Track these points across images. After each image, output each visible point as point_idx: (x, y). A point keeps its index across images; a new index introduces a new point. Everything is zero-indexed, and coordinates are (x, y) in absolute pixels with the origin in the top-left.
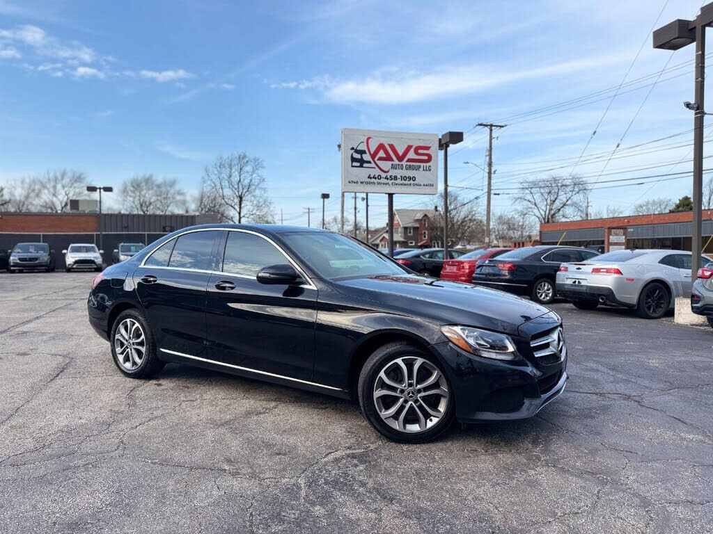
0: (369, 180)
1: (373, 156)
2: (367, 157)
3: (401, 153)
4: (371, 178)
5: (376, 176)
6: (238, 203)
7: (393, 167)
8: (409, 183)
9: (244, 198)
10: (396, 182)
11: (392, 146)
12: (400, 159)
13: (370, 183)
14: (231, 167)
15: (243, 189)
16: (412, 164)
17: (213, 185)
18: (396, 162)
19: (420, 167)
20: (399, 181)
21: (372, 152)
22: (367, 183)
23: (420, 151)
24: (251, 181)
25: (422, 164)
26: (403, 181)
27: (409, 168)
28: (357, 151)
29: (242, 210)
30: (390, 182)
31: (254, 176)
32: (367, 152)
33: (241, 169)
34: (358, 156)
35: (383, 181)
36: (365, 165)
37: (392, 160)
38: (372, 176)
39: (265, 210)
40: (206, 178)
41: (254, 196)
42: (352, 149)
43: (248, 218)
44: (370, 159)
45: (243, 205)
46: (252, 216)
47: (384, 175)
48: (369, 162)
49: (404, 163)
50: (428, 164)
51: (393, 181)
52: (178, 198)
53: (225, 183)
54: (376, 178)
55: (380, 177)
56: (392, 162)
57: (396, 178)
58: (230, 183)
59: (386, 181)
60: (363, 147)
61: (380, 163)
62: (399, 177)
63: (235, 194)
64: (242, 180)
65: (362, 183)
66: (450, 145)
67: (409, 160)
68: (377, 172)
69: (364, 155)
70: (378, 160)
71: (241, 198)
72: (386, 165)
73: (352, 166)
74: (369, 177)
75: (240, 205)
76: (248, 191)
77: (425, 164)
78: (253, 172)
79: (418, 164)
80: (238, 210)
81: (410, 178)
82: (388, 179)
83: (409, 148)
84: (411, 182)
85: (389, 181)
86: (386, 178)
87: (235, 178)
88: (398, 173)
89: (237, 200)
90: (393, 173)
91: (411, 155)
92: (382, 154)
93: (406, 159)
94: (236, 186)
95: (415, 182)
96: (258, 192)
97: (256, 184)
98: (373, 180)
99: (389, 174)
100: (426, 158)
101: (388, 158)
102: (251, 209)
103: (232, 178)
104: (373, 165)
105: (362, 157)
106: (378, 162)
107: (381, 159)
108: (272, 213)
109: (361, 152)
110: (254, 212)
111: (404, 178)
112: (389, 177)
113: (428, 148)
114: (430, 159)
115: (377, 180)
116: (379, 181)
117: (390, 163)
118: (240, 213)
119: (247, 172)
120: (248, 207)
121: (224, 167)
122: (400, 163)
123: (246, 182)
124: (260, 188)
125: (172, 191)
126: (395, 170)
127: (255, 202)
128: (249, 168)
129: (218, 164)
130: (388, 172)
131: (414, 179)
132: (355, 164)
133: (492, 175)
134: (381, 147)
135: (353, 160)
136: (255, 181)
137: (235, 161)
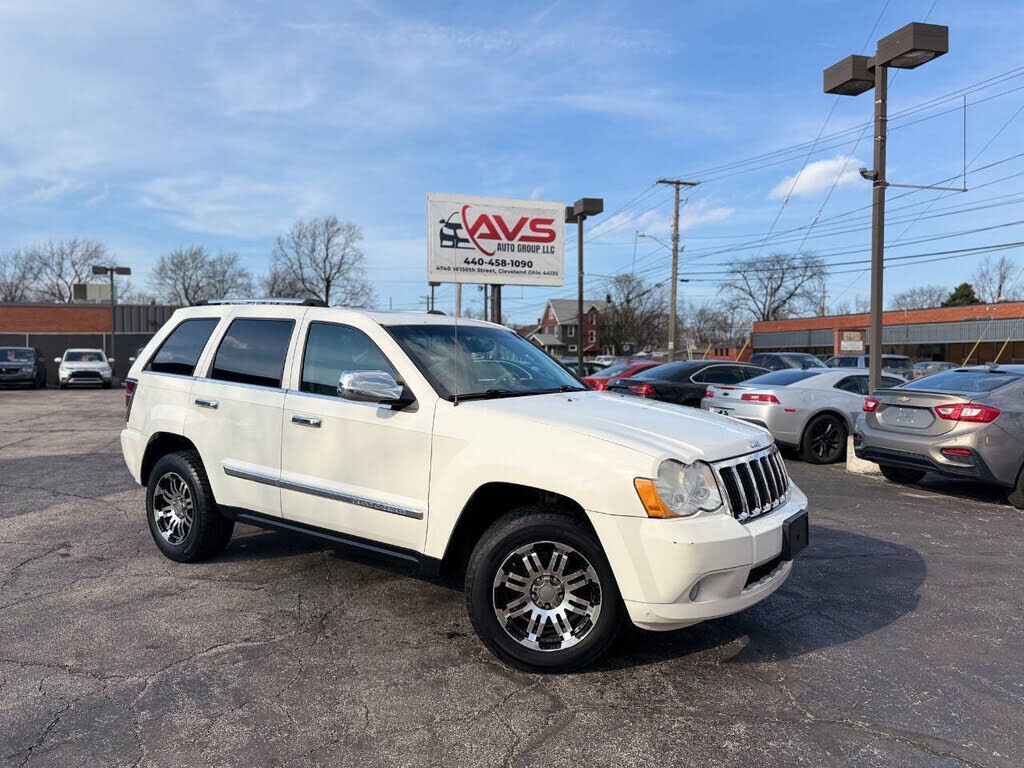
0: (466, 266)
1: (472, 232)
2: (462, 233)
3: (511, 229)
4: (468, 263)
5: (477, 260)
6: (324, 289)
7: (500, 247)
8: (523, 270)
9: (332, 283)
10: (505, 268)
11: (498, 219)
12: (511, 236)
13: (466, 270)
14: (314, 237)
15: (331, 269)
16: (526, 243)
17: (289, 264)
18: (504, 241)
19: (538, 248)
20: (508, 268)
21: (470, 226)
22: (464, 270)
23: (538, 226)
24: (343, 257)
25: (541, 244)
26: (515, 268)
27: (523, 249)
28: (449, 225)
30: (496, 269)
31: (347, 250)
32: (463, 226)
33: (328, 241)
34: (450, 232)
35: (485, 267)
36: (461, 244)
37: (499, 238)
38: (470, 260)
39: (363, 299)
40: (279, 252)
41: (347, 279)
42: (442, 221)
44: (468, 237)
45: (330, 292)
47: (487, 259)
48: (466, 241)
49: (516, 242)
50: (550, 244)
51: (501, 267)
52: (240, 281)
53: (306, 260)
54: (475, 263)
55: (481, 262)
56: (499, 241)
57: (504, 263)
58: (313, 260)
59: (490, 267)
60: (457, 219)
61: (480, 241)
62: (508, 261)
63: (320, 276)
64: (330, 256)
65: (456, 269)
66: (588, 217)
67: (523, 239)
68: (477, 255)
69: (458, 231)
70: (479, 237)
71: (328, 282)
72: (490, 245)
73: (442, 246)
74: (467, 262)
75: (327, 292)
76: (338, 272)
77: (545, 244)
78: (347, 244)
79: (536, 244)
80: (324, 299)
81: (524, 264)
82: (492, 264)
83: (523, 221)
84: (527, 268)
85: (494, 267)
86: (491, 263)
87: (320, 253)
88: (508, 256)
89: (322, 285)
90: (500, 256)
91: (526, 231)
92: (484, 229)
93: (519, 236)
94: (321, 265)
95: (532, 269)
96: (352, 275)
97: (350, 262)
98: (471, 266)
99: (494, 258)
100: (547, 235)
101: (494, 235)
102: (342, 298)
103: (316, 254)
104: (472, 245)
105: (455, 232)
106: (479, 241)
107: (482, 236)
108: (372, 304)
109: (455, 227)
110: (347, 302)
111: (515, 263)
112: (494, 261)
113: (550, 222)
114: (552, 237)
115: (477, 266)
116: (481, 267)
117: (495, 242)
119: (338, 245)
120: (338, 295)
121: (305, 236)
122: (510, 243)
123: (336, 260)
124: (355, 268)
125: (230, 272)
126: (502, 253)
127: (349, 288)
128: (340, 239)
129: (296, 234)
130: (492, 254)
131: (530, 264)
132: (445, 243)
133: (679, 254)
134: (483, 219)
135: (443, 237)
136: (350, 258)
137: (321, 229)
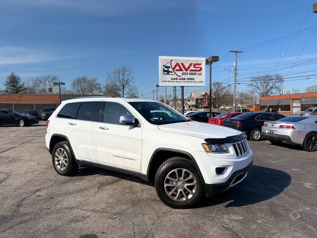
0: (172, 80)
1: (173, 69)
2: (170, 70)
3: (187, 67)
4: (173, 79)
5: (175, 78)
6: (122, 88)
7: (183, 74)
8: (191, 81)
9: (125, 86)
11: (182, 64)
12: (186, 70)
13: (172, 82)
14: (119, 73)
15: (125, 82)
16: (192, 72)
17: (112, 81)
18: (184, 71)
19: (196, 73)
20: (186, 80)
21: (173, 67)
22: (171, 82)
23: (196, 66)
24: (128, 79)
25: (197, 72)
26: (188, 80)
27: (191, 74)
28: (166, 67)
29: (124, 92)
30: (182, 81)
31: (129, 76)
32: (171, 67)
33: (124, 74)
34: (166, 69)
35: (178, 80)
36: (170, 73)
37: (183, 71)
39: (134, 91)
40: (109, 77)
41: (129, 85)
42: (164, 66)
43: (127, 95)
44: (172, 71)
45: (124, 89)
46: (128, 94)
47: (179, 78)
48: (172, 72)
49: (188, 72)
50: (200, 72)
51: (183, 80)
52: (97, 86)
53: (117, 80)
54: (175, 79)
55: (177, 79)
56: (183, 72)
57: (184, 79)
58: (119, 80)
59: (180, 81)
60: (169, 65)
61: (177, 72)
63: (121, 84)
64: (124, 78)
65: (168, 81)
67: (191, 70)
68: (175, 76)
69: (169, 69)
70: (176, 71)
72: (180, 73)
73: (164, 74)
75: (123, 89)
76: (127, 83)
77: (199, 72)
78: (129, 74)
79: (195, 72)
80: (122, 91)
81: (191, 79)
82: (181, 79)
83: (191, 64)
84: (192, 80)
85: (181, 81)
86: (180, 79)
87: (121, 77)
88: (186, 77)
89: (122, 87)
90: (183, 77)
91: (192, 68)
92: (177, 68)
93: (189, 70)
94: (121, 81)
95: (194, 81)
96: (131, 84)
97: (130, 80)
98: (173, 80)
100: (199, 69)
101: (181, 70)
102: (128, 91)
103: (120, 78)
104: (173, 73)
105: (168, 69)
106: (176, 72)
107: (177, 70)
108: (137, 93)
109: (168, 67)
110: (129, 92)
111: (189, 79)
112: (181, 78)
113: (200, 64)
114: (201, 69)
116: (176, 80)
117: (181, 72)
118: (123, 93)
119: (126, 75)
120: (127, 90)
121: (116, 72)
122: (187, 72)
123: (126, 79)
124: (132, 82)
125: (94, 83)
126: (184, 75)
127: (130, 88)
128: (127, 73)
129: (114, 72)
130: (180, 76)
131: (193, 79)
132: (165, 73)
133: (237, 75)
134: (177, 64)
135: (164, 71)
136: (130, 79)
137: (121, 70)
